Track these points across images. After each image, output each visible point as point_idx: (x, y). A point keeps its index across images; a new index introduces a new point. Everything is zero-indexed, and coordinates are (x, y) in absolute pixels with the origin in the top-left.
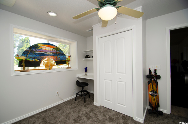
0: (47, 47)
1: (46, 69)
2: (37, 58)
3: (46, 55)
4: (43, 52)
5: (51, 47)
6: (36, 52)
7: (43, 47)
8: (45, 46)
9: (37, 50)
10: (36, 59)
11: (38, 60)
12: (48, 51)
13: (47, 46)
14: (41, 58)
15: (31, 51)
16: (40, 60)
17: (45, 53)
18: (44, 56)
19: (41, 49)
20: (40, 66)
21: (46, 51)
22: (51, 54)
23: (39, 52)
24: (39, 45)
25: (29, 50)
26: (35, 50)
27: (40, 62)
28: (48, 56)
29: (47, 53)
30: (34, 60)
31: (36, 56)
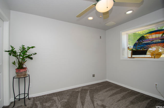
0: (155, 35)
1: (152, 58)
2: (144, 47)
3: (153, 43)
4: (150, 41)
5: (159, 33)
6: (143, 43)
7: (149, 36)
8: (151, 35)
9: (143, 40)
10: (143, 49)
11: (145, 49)
12: (156, 39)
13: (154, 33)
14: (148, 47)
15: (139, 43)
16: (146, 49)
17: (152, 41)
18: (151, 45)
19: (147, 39)
20: (146, 54)
21: (153, 40)
22: (160, 41)
23: (145, 42)
24: (145, 36)
25: (137, 42)
26: (142, 41)
27: (147, 51)
28: (156, 43)
29: (155, 41)
30: (141, 50)
31: (143, 46)
